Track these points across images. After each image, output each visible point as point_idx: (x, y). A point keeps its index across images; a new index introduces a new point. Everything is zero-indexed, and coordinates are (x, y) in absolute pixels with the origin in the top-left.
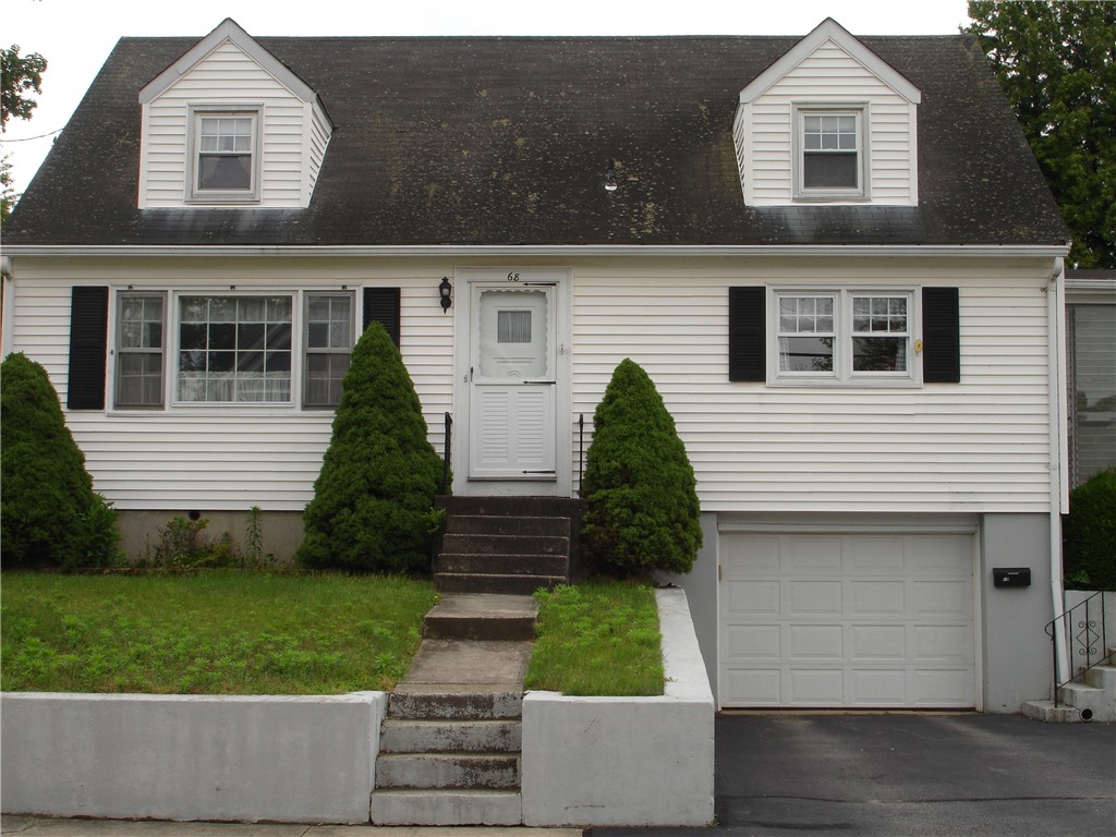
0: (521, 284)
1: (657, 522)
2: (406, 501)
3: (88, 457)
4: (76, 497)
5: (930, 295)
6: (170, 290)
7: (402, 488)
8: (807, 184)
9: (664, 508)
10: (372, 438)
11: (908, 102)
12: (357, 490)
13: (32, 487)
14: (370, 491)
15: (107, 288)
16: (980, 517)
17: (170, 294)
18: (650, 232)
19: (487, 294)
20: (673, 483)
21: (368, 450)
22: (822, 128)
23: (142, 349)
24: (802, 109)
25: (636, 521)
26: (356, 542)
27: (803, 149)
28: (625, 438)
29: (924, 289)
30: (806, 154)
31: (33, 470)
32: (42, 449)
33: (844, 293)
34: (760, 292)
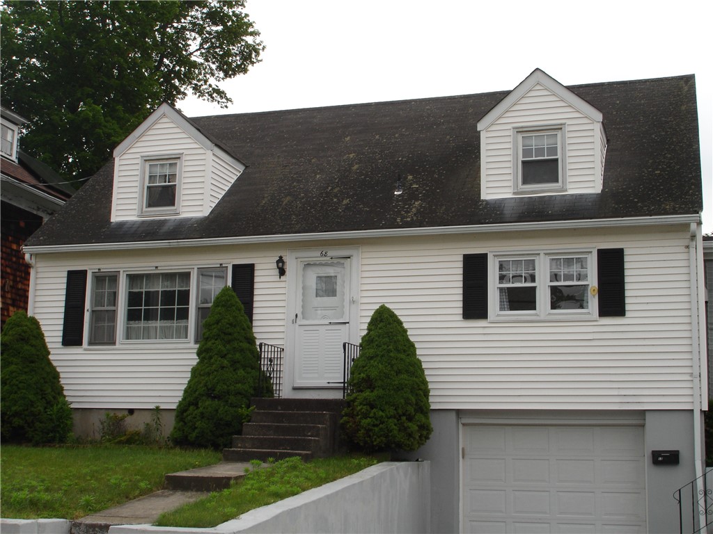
0: (329, 258)
1: (386, 415)
2: (230, 401)
3: (62, 375)
4: (46, 400)
5: (602, 254)
6: (121, 271)
7: (228, 393)
8: (525, 182)
9: (393, 405)
10: (212, 360)
11: (593, 121)
12: (199, 394)
13: (16, 393)
14: (209, 396)
15: (86, 271)
16: (642, 413)
17: (121, 273)
18: (409, 219)
19: (308, 265)
20: (403, 389)
21: (209, 368)
22: (534, 143)
23: (106, 308)
24: (520, 132)
25: (372, 415)
26: (196, 428)
27: (521, 159)
28: (372, 358)
29: (599, 250)
30: (523, 162)
31: (17, 382)
32: (25, 370)
33: (542, 255)
34: (484, 257)
